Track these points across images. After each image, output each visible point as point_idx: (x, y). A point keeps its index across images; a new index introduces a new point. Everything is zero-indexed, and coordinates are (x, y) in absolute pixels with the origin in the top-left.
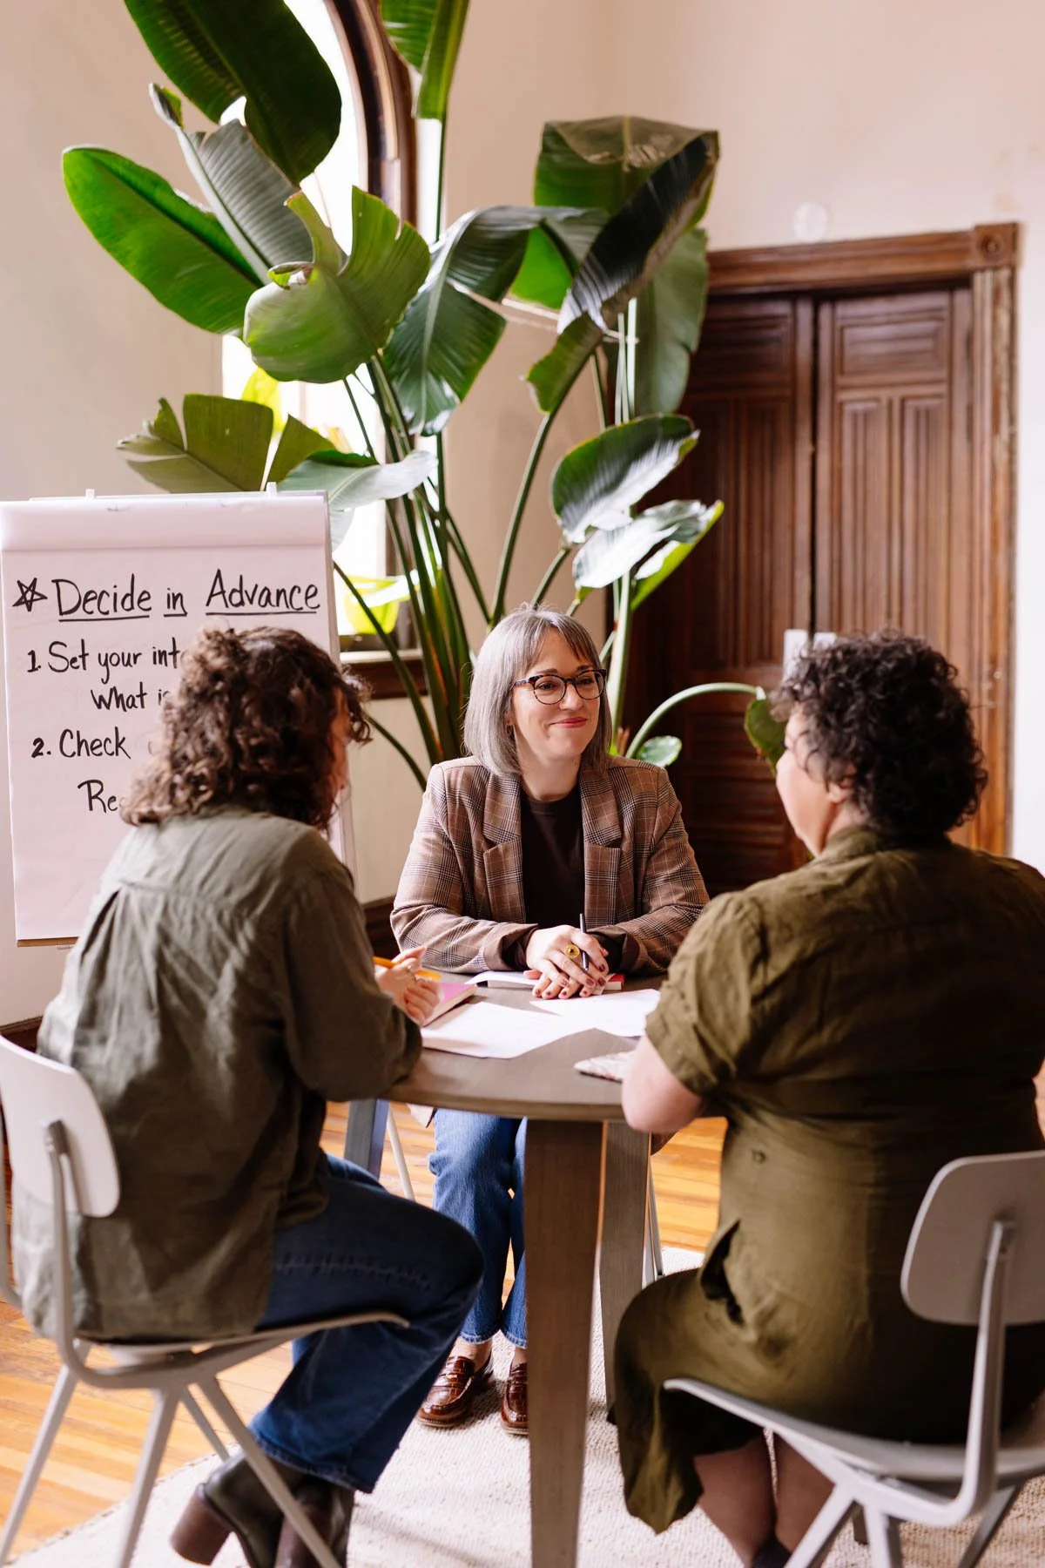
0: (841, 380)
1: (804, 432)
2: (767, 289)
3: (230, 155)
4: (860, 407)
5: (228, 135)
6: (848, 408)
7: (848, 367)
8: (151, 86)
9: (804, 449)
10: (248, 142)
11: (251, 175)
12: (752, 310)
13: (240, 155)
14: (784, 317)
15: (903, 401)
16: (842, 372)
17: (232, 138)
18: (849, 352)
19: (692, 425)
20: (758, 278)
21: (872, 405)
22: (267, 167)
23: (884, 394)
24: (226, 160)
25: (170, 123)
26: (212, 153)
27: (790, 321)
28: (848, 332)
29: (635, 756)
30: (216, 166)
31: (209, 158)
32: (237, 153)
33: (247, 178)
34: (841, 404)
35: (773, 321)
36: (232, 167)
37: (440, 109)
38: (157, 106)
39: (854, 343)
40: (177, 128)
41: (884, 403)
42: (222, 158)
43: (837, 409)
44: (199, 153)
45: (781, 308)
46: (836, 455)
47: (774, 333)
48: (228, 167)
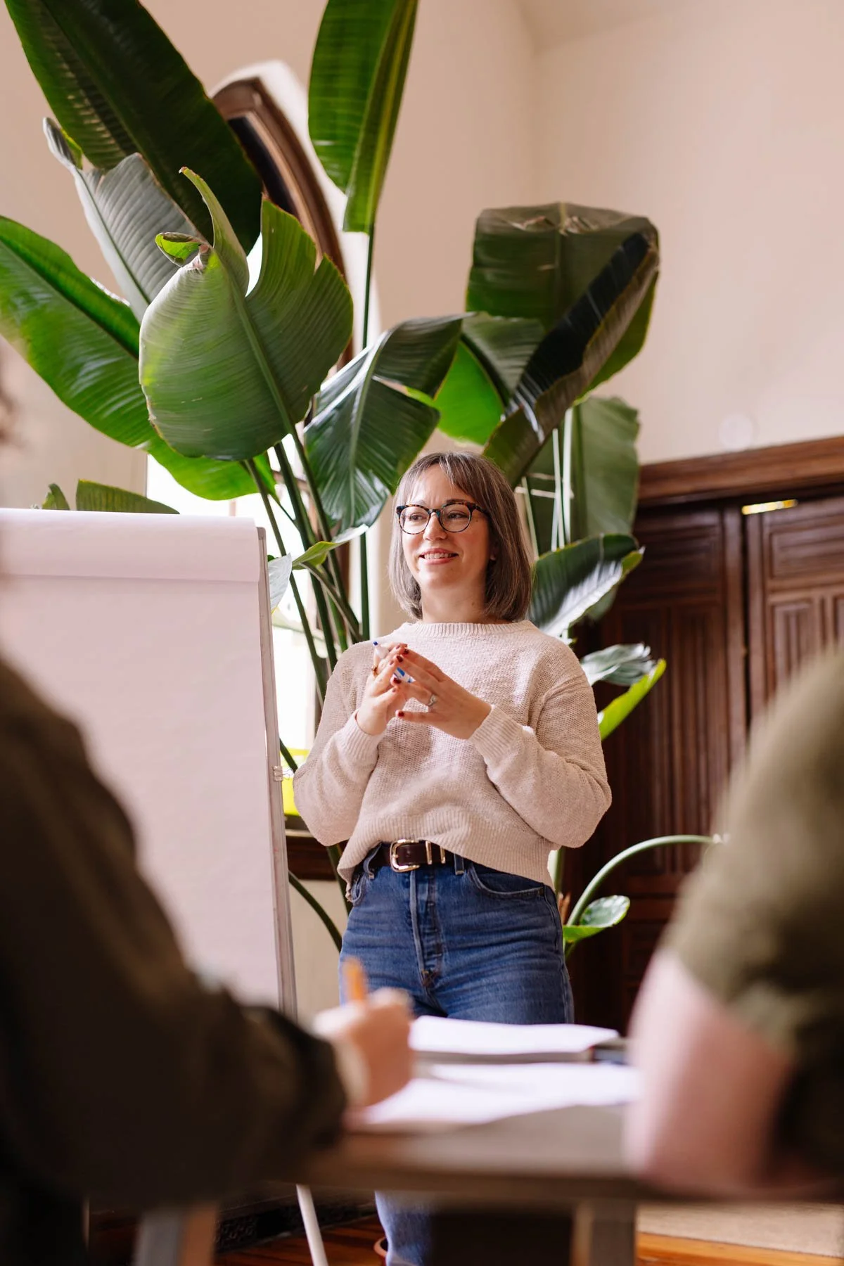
0: (770, 584)
1: (736, 636)
2: (695, 498)
3: (130, 194)
4: (792, 608)
5: (127, 173)
6: (779, 611)
7: (778, 570)
8: (44, 121)
9: (737, 651)
10: (149, 179)
11: (152, 219)
12: (682, 522)
13: (140, 195)
14: (712, 526)
15: (836, 600)
16: (772, 576)
17: (131, 175)
18: (779, 556)
19: (636, 543)
20: (686, 487)
21: (804, 606)
22: (170, 208)
23: (816, 594)
24: (125, 202)
25: (65, 162)
26: (110, 194)
27: (718, 530)
28: (776, 541)
29: (577, 922)
30: (114, 210)
31: (107, 200)
32: (135, 193)
33: (147, 224)
34: (773, 607)
35: (702, 531)
36: (132, 210)
37: (368, 222)
38: (51, 143)
39: (784, 548)
40: (72, 167)
41: (817, 602)
42: (121, 199)
43: (769, 613)
44: (96, 197)
45: (709, 519)
46: (769, 656)
47: (704, 543)
48: (127, 211)
